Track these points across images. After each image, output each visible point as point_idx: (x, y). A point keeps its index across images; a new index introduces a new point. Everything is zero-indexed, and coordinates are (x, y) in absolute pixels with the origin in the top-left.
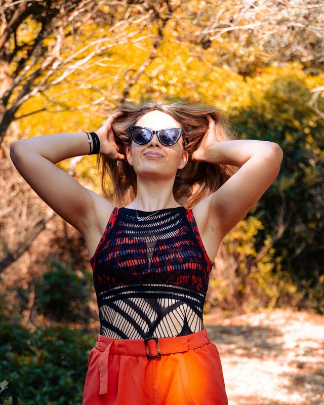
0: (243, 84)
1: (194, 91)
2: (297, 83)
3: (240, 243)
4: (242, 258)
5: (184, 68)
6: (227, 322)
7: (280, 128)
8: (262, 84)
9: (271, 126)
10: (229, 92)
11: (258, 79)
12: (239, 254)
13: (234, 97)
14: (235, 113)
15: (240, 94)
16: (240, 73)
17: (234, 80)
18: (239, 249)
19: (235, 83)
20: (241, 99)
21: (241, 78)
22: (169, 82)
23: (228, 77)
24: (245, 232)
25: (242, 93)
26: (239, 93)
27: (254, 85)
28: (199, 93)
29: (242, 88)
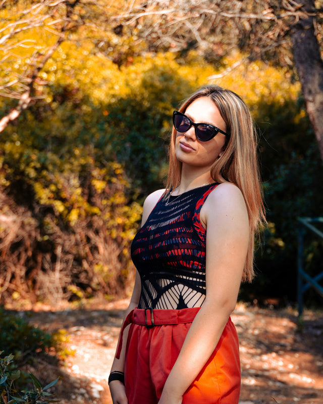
0: (118, 73)
1: (73, 78)
2: (170, 72)
3: (123, 228)
4: (125, 243)
5: (64, 55)
6: (110, 306)
7: (158, 117)
8: (136, 73)
9: (150, 114)
10: (105, 80)
11: (132, 68)
12: (122, 239)
13: (109, 85)
14: (113, 101)
15: (116, 82)
16: (115, 62)
17: (109, 68)
18: (122, 235)
19: (111, 71)
20: (117, 87)
21: (115, 67)
22: (50, 69)
23: (103, 65)
24: (128, 217)
25: (118, 82)
26: (114, 81)
27: (128, 74)
28: (79, 81)
29: (117, 77)
